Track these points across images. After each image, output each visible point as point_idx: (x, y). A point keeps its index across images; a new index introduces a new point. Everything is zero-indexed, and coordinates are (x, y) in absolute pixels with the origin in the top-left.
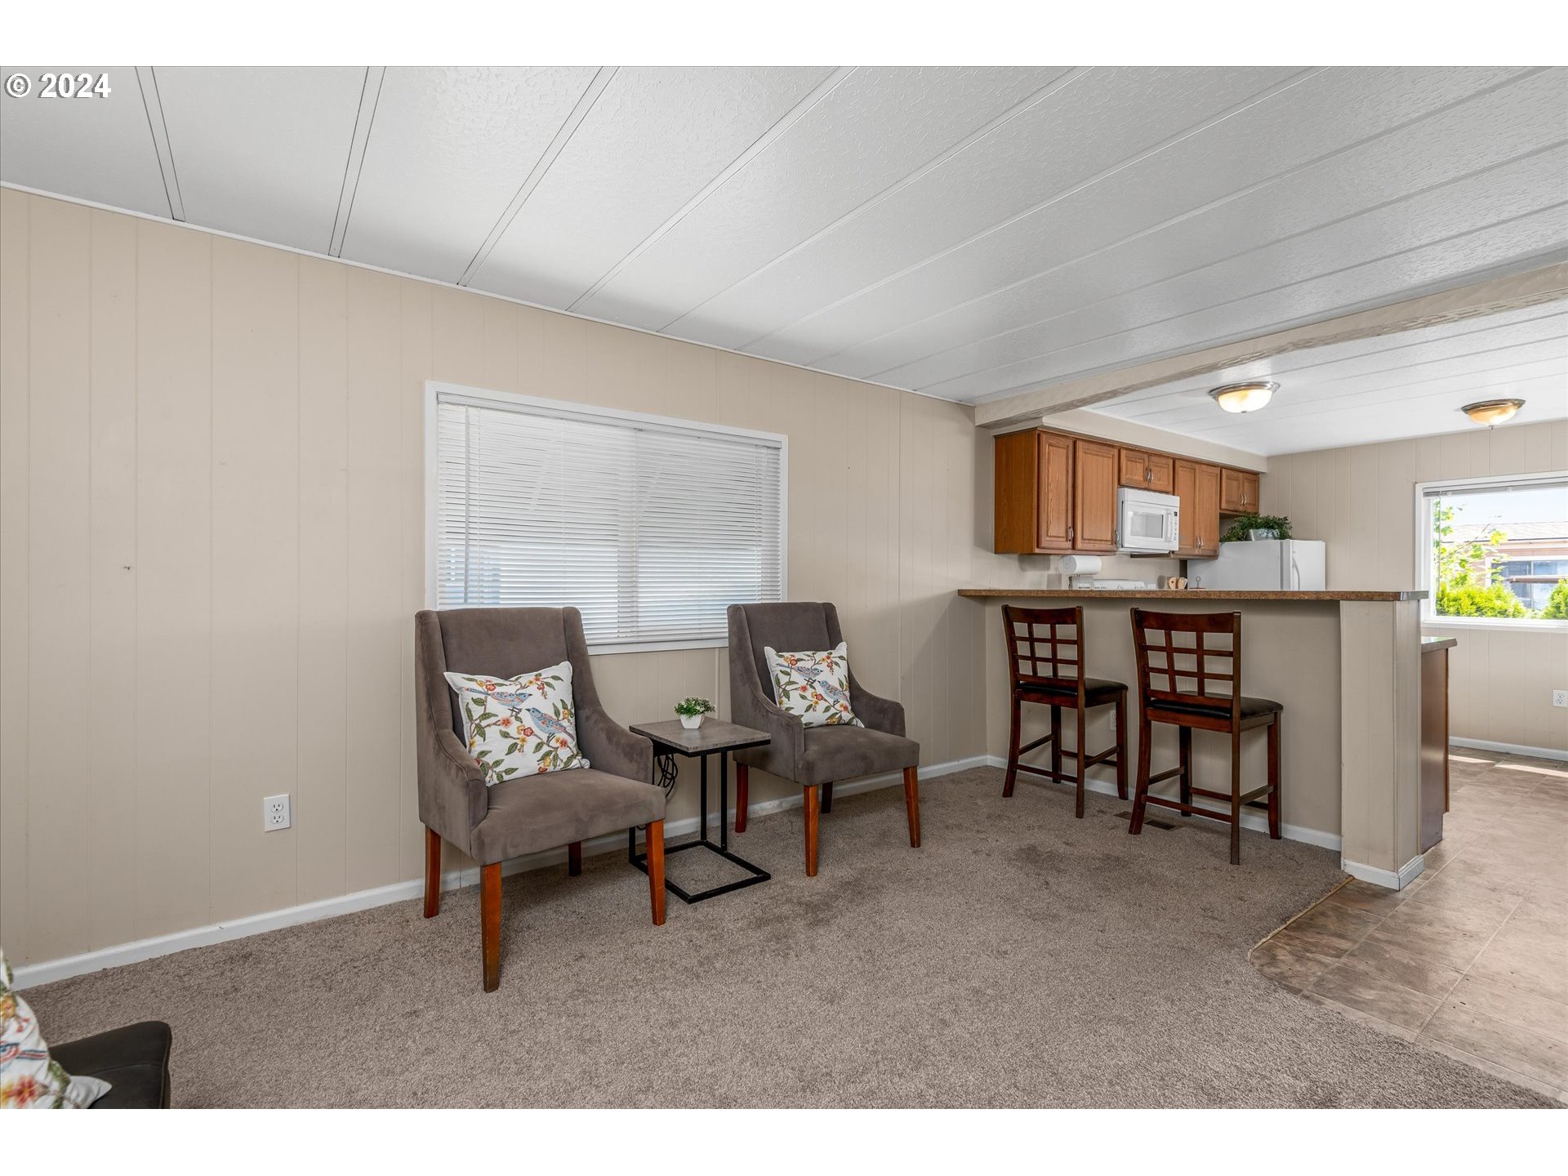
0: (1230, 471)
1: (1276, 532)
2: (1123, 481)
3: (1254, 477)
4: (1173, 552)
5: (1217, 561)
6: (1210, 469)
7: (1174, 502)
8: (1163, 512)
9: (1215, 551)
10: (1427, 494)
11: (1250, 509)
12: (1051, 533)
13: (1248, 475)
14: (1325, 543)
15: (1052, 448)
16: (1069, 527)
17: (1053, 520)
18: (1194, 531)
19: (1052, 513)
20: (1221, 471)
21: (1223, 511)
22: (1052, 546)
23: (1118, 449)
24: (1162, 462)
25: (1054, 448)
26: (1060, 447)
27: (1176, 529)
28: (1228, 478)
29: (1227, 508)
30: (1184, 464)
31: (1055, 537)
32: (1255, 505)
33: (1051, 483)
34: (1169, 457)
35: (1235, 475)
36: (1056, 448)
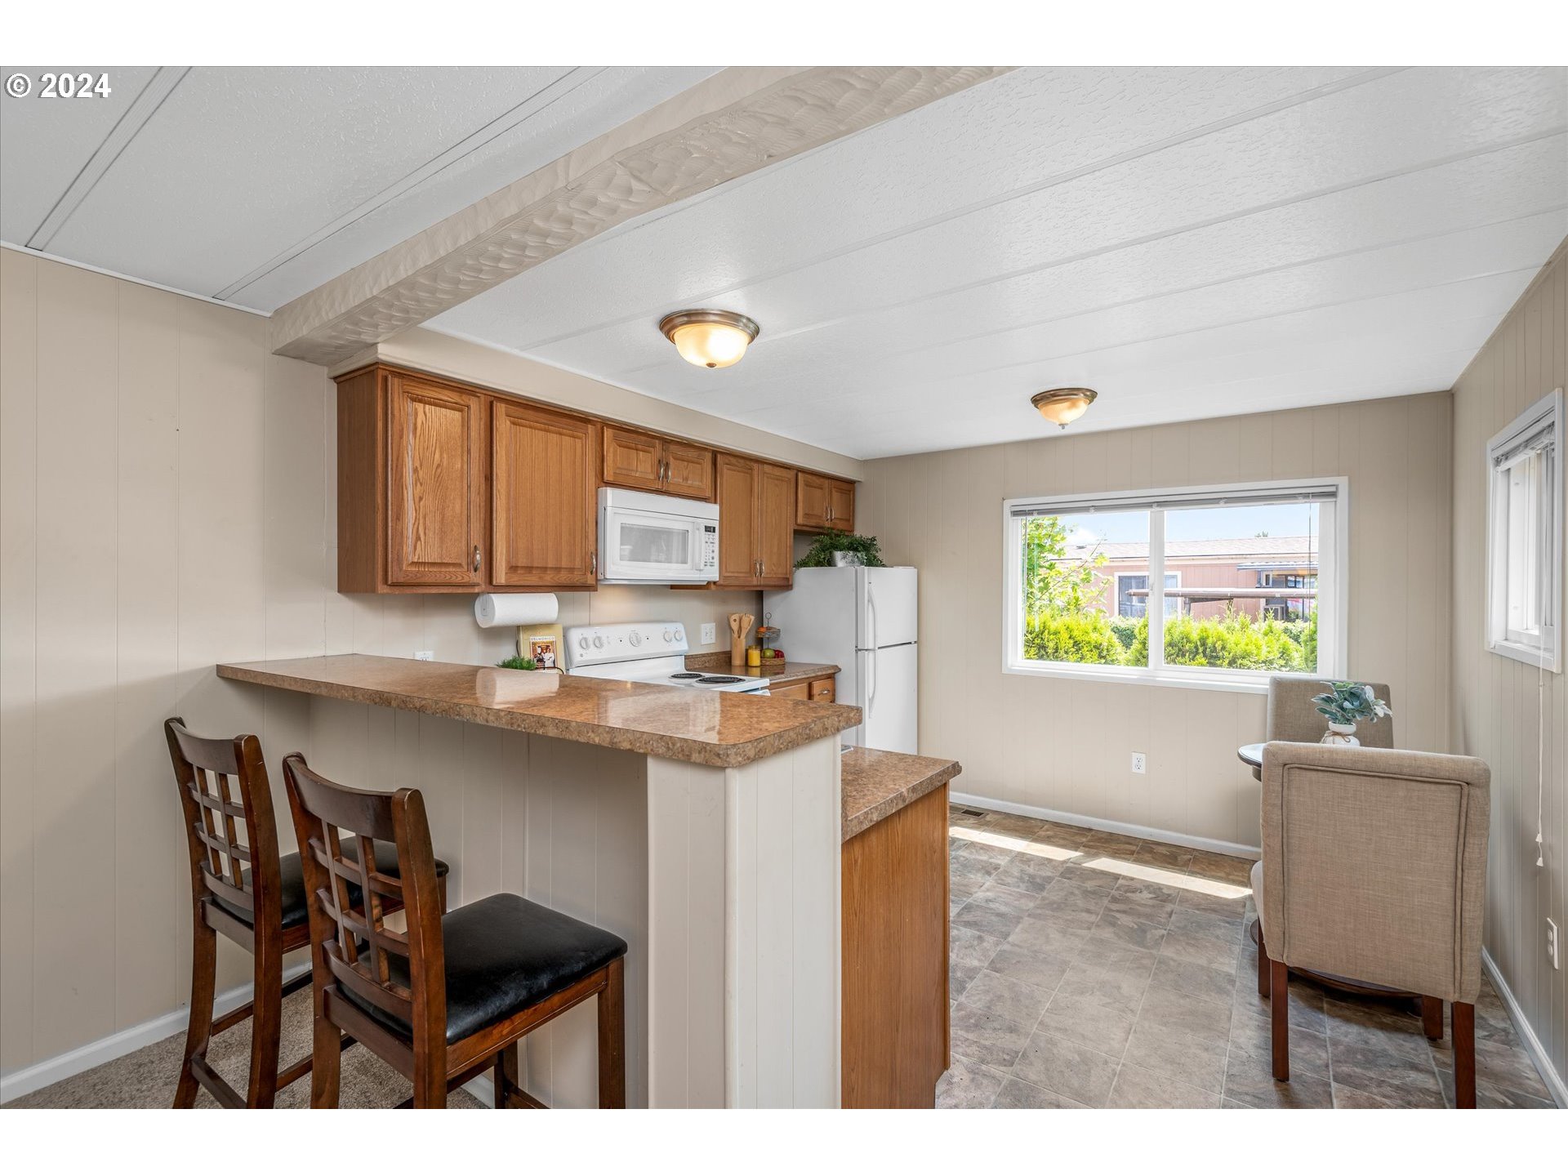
0: (810, 477)
1: (862, 555)
2: (608, 476)
3: (846, 487)
4: (715, 583)
5: (793, 591)
6: (778, 472)
7: (711, 512)
8: (688, 527)
9: (788, 579)
10: (1015, 513)
11: (841, 525)
12: (419, 558)
13: (839, 483)
14: (916, 570)
15: (422, 405)
16: (476, 547)
17: (425, 533)
18: (751, 554)
19: (421, 521)
20: (797, 475)
21: (800, 528)
22: (426, 580)
23: (599, 426)
24: (692, 454)
25: (427, 406)
26: (446, 407)
27: (713, 552)
28: (807, 485)
29: (805, 523)
30: (733, 460)
31: (433, 564)
32: (849, 520)
33: (419, 469)
34: (706, 449)
35: (818, 481)
36: (433, 407)
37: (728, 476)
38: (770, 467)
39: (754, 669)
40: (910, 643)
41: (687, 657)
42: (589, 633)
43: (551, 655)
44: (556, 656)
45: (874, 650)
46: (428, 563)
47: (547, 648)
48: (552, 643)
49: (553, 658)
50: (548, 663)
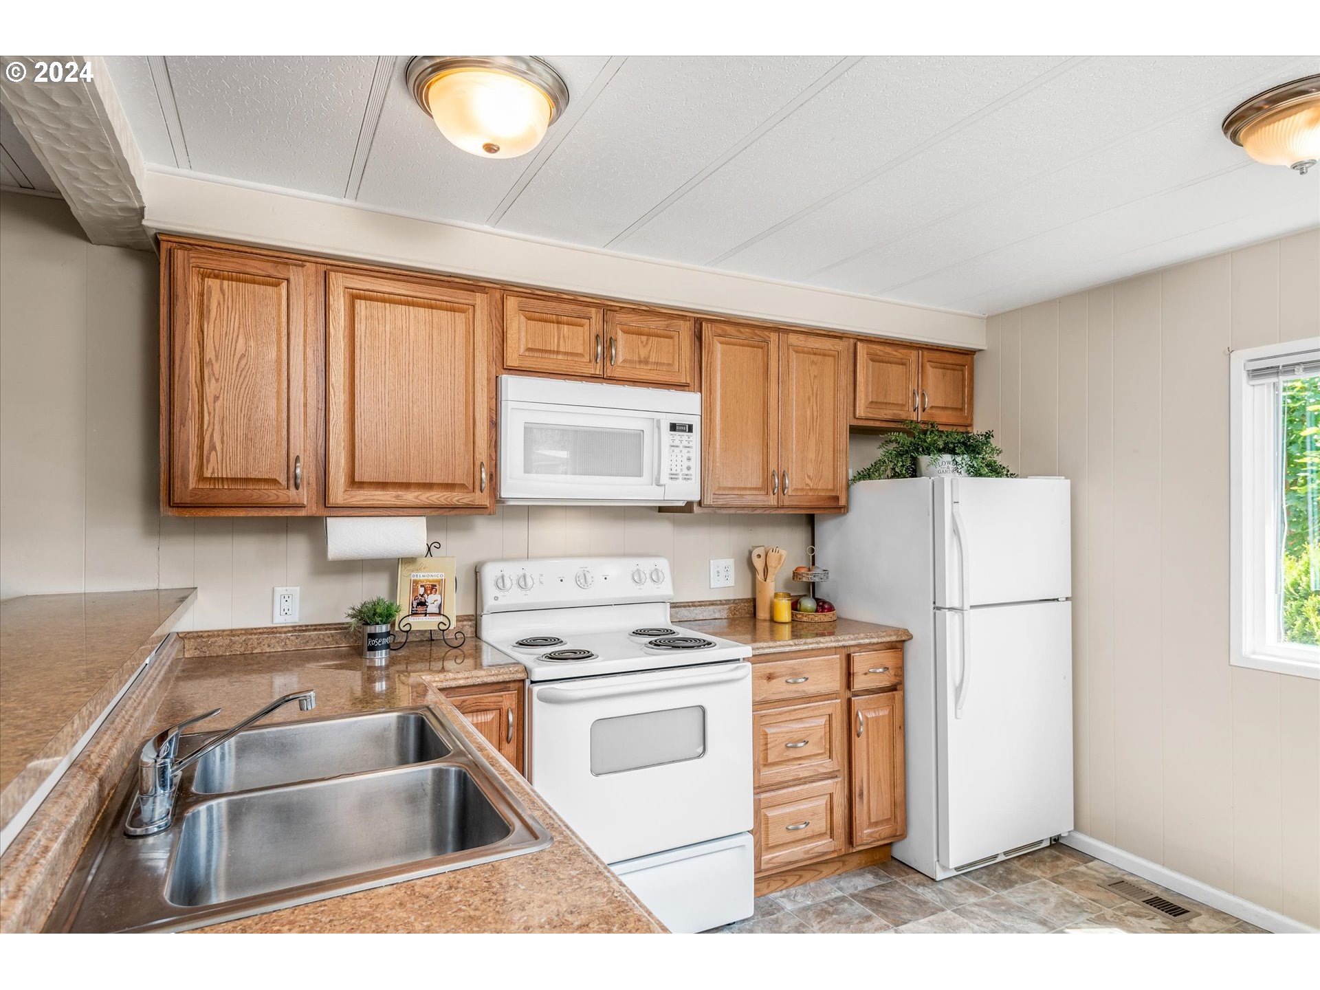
0: (879, 348)
1: (963, 459)
2: (512, 361)
3: (957, 360)
4: (698, 504)
5: (849, 514)
7: (687, 405)
8: (643, 425)
11: (942, 417)
12: (213, 473)
13: (937, 355)
14: (1069, 481)
15: (218, 281)
16: (298, 457)
17: (222, 442)
18: (766, 462)
19: (217, 427)
20: (855, 345)
21: (861, 423)
22: (225, 498)
23: (498, 295)
24: (655, 324)
25: (225, 282)
26: (254, 282)
27: (689, 459)
28: (873, 360)
29: (870, 415)
30: (730, 329)
31: (235, 480)
32: (962, 410)
33: (214, 362)
34: (683, 317)
35: (899, 353)
36: (234, 283)
37: (718, 352)
38: (802, 337)
39: (784, 626)
40: (1057, 600)
41: (674, 606)
42: (512, 570)
43: (437, 597)
44: (443, 598)
45: (961, 610)
46: (227, 479)
47: (432, 588)
48: (439, 581)
49: (439, 602)
50: (432, 608)
